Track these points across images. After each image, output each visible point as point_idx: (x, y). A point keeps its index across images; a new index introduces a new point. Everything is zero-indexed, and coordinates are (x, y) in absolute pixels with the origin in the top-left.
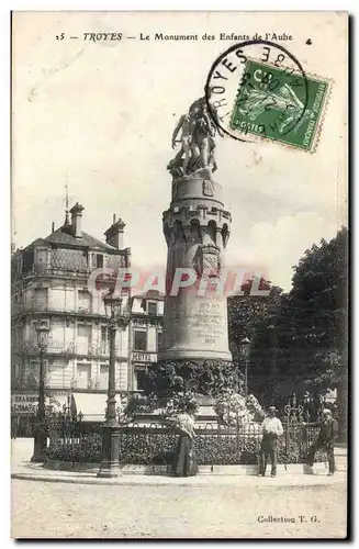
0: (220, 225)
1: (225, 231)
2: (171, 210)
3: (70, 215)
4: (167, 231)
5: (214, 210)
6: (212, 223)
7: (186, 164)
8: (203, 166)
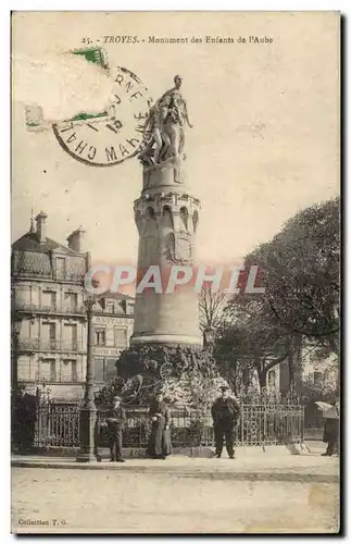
0: (191, 212)
1: (196, 217)
2: (143, 197)
3: (35, 222)
4: (138, 218)
5: (185, 197)
6: (183, 209)
7: (156, 152)
8: (174, 155)
